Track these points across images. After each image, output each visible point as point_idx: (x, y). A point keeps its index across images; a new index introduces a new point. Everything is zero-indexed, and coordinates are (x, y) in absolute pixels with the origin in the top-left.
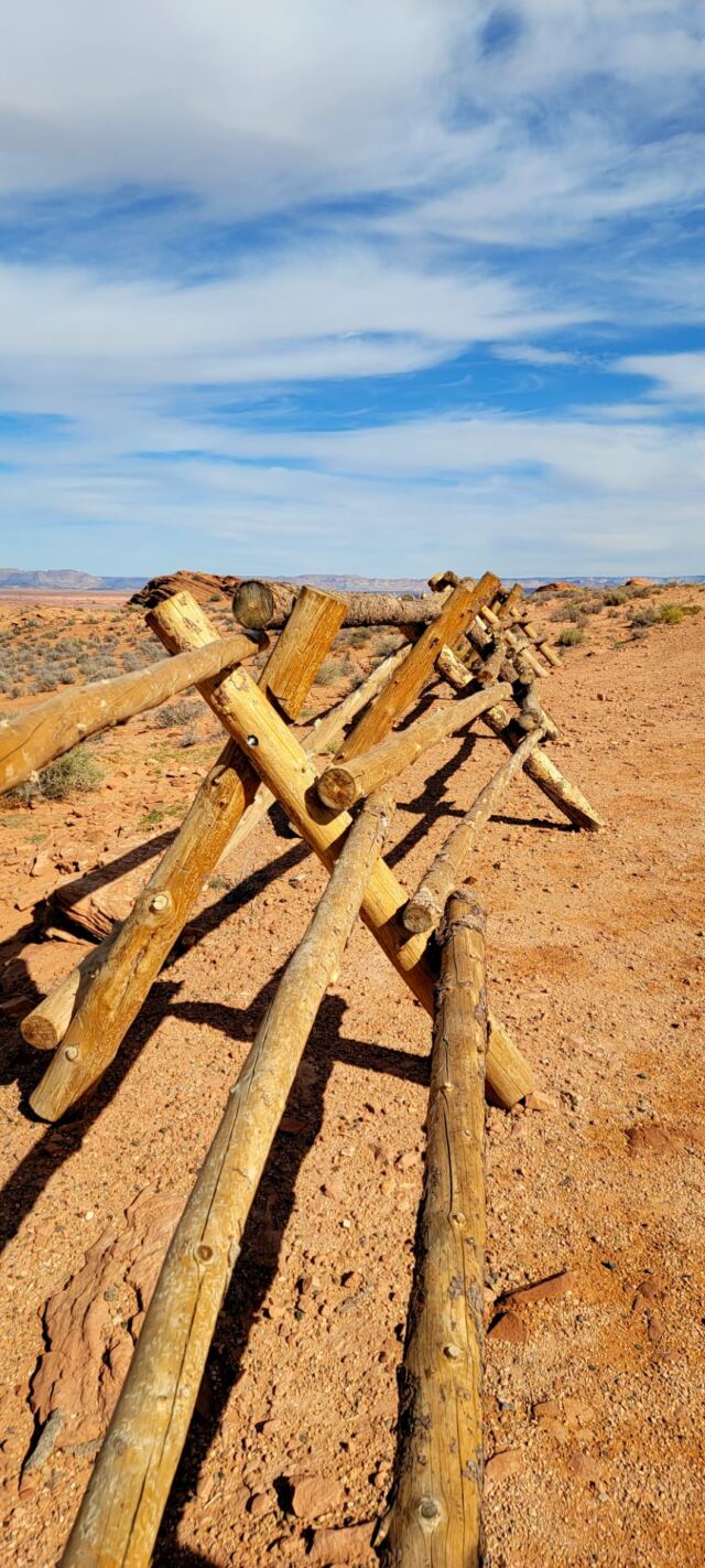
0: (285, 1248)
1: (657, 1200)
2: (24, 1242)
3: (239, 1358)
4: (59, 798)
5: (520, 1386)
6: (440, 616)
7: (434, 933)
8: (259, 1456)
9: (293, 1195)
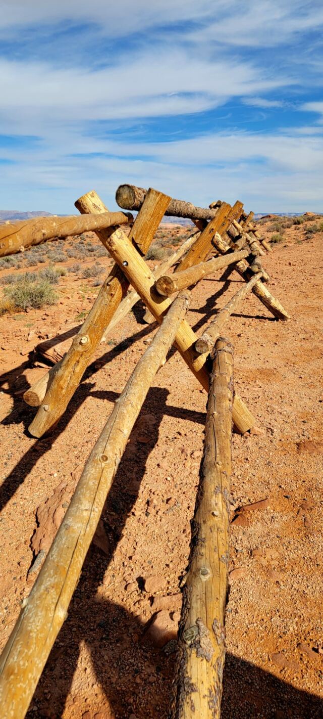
0: (142, 488)
1: (310, 471)
2: (27, 485)
3: (121, 531)
4: (39, 308)
5: (246, 543)
6: (215, 217)
7: (209, 354)
8: (130, 569)
9: (145, 467)
